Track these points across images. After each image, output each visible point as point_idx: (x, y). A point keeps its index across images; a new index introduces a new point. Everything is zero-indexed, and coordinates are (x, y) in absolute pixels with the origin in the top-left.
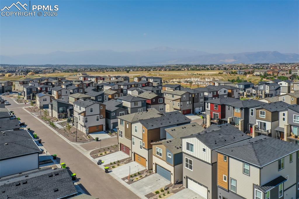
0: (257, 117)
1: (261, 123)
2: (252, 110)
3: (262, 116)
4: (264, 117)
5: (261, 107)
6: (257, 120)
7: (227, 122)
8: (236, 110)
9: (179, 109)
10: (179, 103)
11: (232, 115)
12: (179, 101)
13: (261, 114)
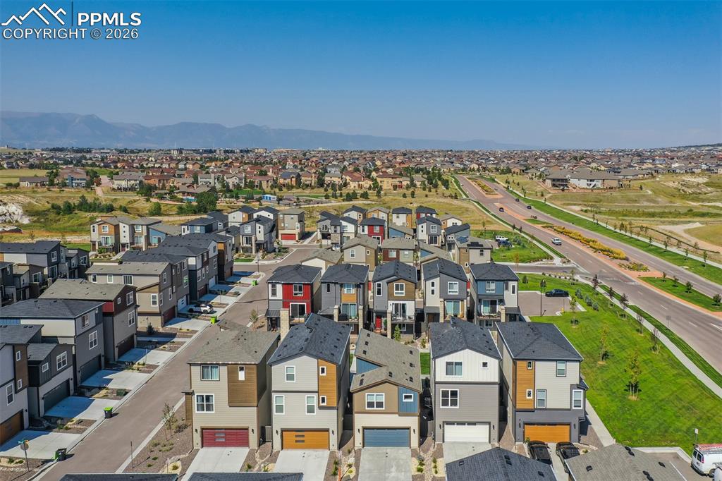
0: (391, 297)
1: (396, 305)
2: (379, 285)
3: (398, 293)
4: (403, 293)
5: (395, 277)
6: (390, 302)
7: (331, 317)
8: (345, 290)
9: (158, 311)
10: (157, 295)
11: (338, 300)
12: (157, 290)
13: (397, 289)
